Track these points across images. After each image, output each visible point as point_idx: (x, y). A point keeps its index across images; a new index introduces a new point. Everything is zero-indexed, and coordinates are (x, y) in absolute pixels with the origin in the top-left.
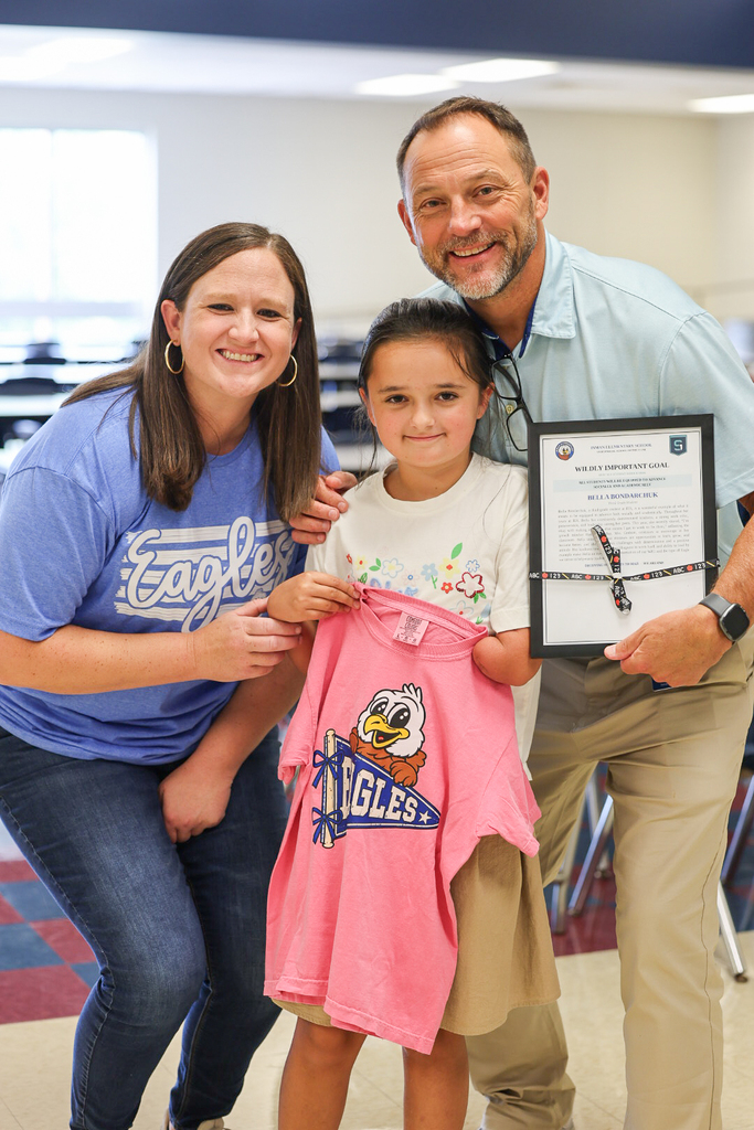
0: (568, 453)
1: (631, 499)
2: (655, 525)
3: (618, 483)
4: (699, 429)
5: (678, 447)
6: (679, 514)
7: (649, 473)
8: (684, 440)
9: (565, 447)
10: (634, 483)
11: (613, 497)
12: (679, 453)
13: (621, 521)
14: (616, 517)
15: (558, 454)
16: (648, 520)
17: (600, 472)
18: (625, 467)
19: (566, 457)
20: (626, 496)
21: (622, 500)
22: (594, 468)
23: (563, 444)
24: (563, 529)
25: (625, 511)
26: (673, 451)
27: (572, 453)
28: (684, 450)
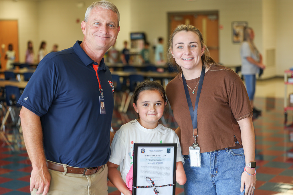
0: (144, 151)
1: (157, 164)
2: (162, 170)
3: (155, 160)
4: (174, 147)
5: (168, 151)
6: (168, 168)
7: (162, 157)
8: (170, 149)
9: (143, 150)
10: (158, 160)
11: (153, 163)
12: (168, 153)
13: (155, 169)
14: (154, 168)
15: (141, 152)
16: (161, 169)
17: (151, 157)
18: (157, 156)
19: (143, 153)
20: (156, 163)
21: (155, 164)
22: (150, 156)
23: (143, 149)
24: (142, 171)
25: (156, 167)
26: (167, 152)
27: (145, 151)
28: (170, 152)
